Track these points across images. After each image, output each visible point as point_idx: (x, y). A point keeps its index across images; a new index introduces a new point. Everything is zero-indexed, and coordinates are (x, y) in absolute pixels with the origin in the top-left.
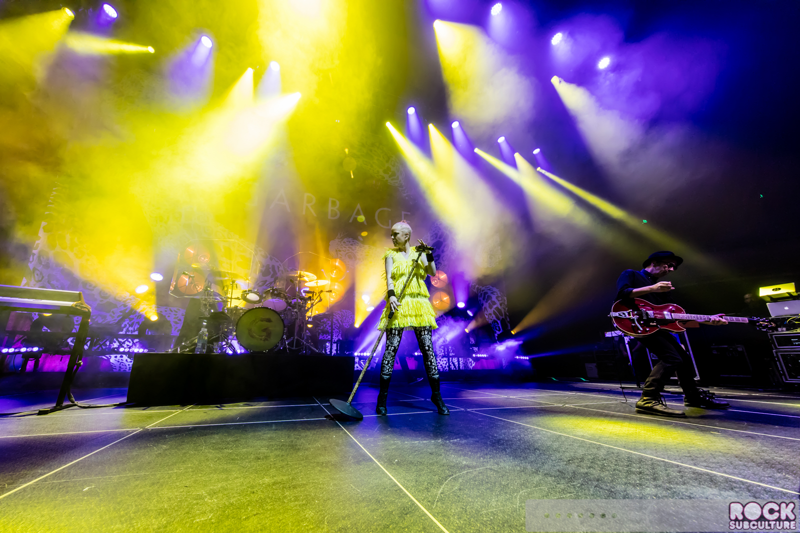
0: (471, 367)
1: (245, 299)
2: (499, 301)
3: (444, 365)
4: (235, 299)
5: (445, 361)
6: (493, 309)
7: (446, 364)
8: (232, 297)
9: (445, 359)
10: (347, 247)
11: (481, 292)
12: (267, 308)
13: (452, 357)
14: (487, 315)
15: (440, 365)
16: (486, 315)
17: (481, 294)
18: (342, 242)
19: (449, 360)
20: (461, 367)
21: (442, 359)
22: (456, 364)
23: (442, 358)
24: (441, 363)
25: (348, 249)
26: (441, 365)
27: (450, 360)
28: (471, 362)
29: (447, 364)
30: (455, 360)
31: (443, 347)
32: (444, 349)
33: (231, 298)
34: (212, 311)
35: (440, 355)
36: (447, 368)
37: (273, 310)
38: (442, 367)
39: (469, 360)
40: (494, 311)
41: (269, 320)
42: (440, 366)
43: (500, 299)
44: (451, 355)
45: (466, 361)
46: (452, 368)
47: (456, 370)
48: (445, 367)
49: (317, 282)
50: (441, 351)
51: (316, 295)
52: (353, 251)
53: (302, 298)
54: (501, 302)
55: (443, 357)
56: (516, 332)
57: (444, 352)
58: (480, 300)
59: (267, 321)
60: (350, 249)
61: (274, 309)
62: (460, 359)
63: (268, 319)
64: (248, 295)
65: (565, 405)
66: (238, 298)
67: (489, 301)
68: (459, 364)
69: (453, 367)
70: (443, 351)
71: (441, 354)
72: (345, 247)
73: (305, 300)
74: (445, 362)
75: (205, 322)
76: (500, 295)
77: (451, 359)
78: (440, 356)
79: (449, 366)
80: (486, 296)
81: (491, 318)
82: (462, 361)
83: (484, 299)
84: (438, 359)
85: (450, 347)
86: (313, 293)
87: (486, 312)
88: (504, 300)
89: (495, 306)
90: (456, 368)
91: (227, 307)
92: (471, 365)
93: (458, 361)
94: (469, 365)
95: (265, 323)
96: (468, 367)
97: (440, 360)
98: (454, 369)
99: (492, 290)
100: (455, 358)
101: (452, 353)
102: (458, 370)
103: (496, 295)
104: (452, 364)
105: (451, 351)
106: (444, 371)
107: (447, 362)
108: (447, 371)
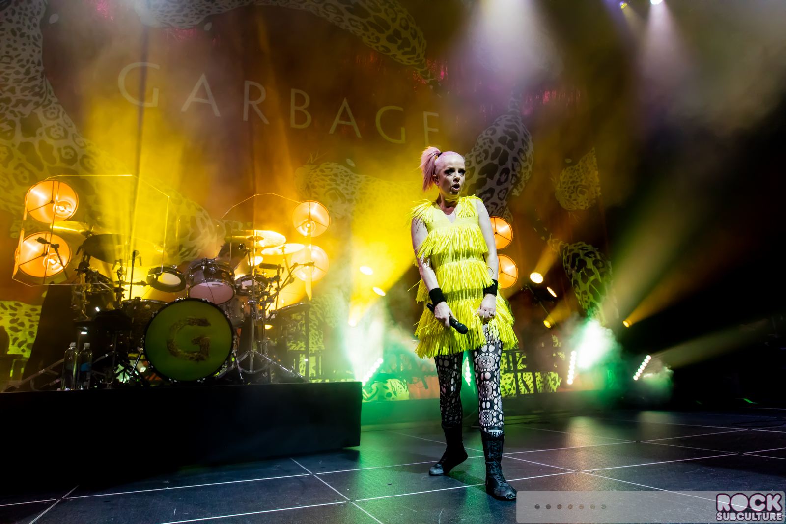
0: (554, 388)
1: (154, 283)
2: (597, 268)
3: (508, 387)
4: (138, 284)
5: (509, 378)
6: (588, 284)
7: (511, 384)
8: (133, 282)
9: (509, 375)
10: (326, 178)
11: (568, 254)
12: (200, 300)
13: (522, 371)
14: (578, 293)
16: (577, 295)
17: (568, 257)
18: (318, 170)
19: (516, 377)
20: (538, 387)
22: (530, 383)
25: (329, 182)
27: (519, 377)
28: (554, 379)
29: (514, 385)
30: (528, 377)
32: (507, 358)
33: (131, 284)
34: (98, 309)
36: (513, 392)
37: (211, 304)
39: (550, 375)
40: (590, 287)
41: (204, 323)
44: (519, 368)
45: (545, 378)
47: (529, 395)
48: (510, 390)
49: (283, 248)
51: (283, 271)
52: (338, 187)
53: (260, 279)
54: (602, 270)
55: (507, 371)
56: (631, 324)
57: (508, 363)
58: (567, 268)
59: (199, 325)
60: (332, 183)
61: (213, 302)
62: (536, 374)
63: (200, 320)
64: (159, 277)
65: (741, 453)
66: (143, 284)
67: (583, 270)
68: (534, 382)
72: (323, 180)
73: (265, 281)
74: (509, 381)
75: (85, 331)
77: (519, 375)
79: (518, 386)
80: (577, 260)
81: (586, 299)
82: (539, 379)
83: (573, 266)
85: (518, 355)
86: (277, 267)
87: (577, 289)
88: (608, 267)
89: (592, 278)
90: (529, 390)
91: (123, 299)
92: (554, 384)
93: (534, 378)
94: (551, 383)
95: (196, 327)
96: (549, 387)
98: (526, 392)
99: (587, 250)
100: (527, 373)
101: (522, 365)
102: (532, 394)
103: (594, 259)
104: (521, 383)
105: (520, 361)
106: (509, 396)
107: (513, 381)
108: (513, 396)
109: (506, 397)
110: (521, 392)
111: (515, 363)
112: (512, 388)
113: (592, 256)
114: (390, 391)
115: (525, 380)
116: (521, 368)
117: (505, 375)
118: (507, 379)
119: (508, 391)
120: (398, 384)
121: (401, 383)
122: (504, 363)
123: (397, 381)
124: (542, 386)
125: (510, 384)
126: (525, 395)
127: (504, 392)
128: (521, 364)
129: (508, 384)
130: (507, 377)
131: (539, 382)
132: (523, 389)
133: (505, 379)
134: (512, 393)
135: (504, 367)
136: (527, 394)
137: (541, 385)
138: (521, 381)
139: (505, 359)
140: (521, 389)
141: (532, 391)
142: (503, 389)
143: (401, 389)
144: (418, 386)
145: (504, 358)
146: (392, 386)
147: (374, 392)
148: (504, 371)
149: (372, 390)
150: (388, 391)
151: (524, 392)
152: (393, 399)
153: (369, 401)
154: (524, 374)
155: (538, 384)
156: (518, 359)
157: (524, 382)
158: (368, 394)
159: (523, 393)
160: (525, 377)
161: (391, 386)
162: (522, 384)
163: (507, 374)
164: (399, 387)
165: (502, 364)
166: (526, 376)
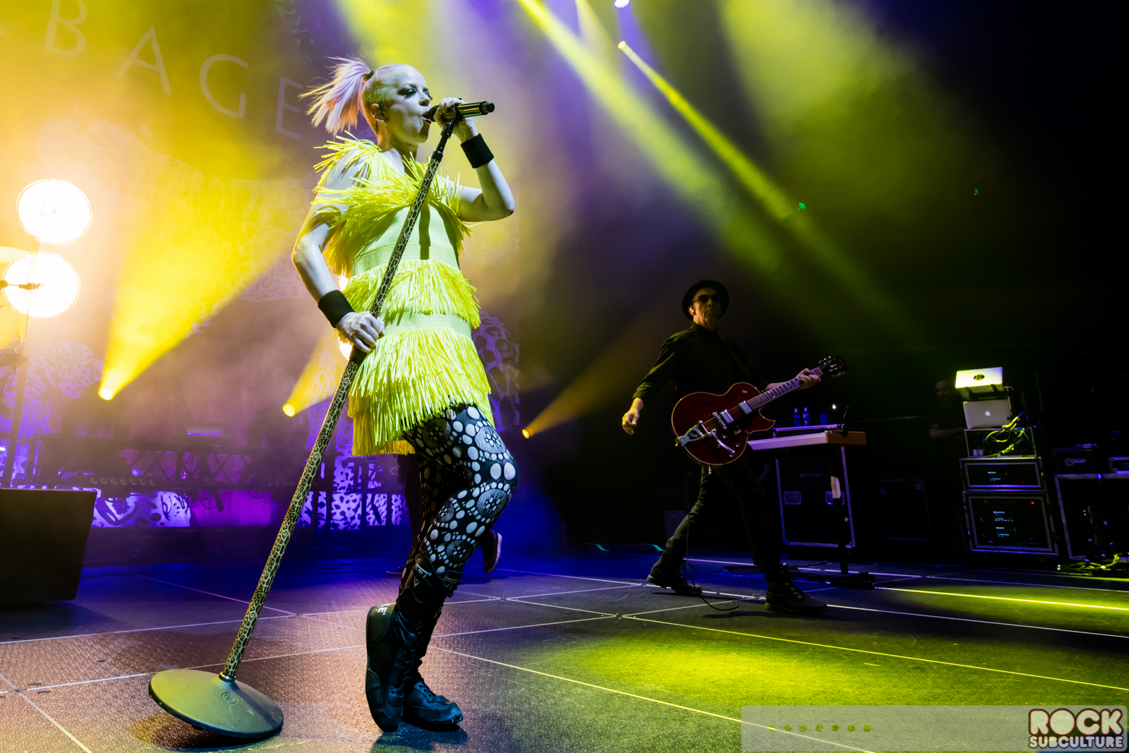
2: (501, 351)
3: (349, 514)
5: (354, 501)
7: (355, 510)
9: (355, 496)
13: (374, 492)
15: (338, 511)
19: (364, 499)
20: (393, 519)
21: (346, 498)
22: (383, 509)
23: (347, 494)
24: (344, 507)
26: (343, 513)
27: (369, 501)
29: (360, 511)
30: (381, 501)
31: (352, 464)
32: (355, 470)
35: (341, 485)
36: (357, 521)
38: (345, 518)
42: (338, 517)
43: (505, 347)
44: (371, 486)
46: (371, 521)
47: (380, 527)
48: (353, 518)
50: (347, 475)
54: (506, 355)
55: (350, 490)
56: (532, 433)
62: (394, 497)
65: (620, 615)
68: (389, 510)
69: (373, 517)
70: (351, 475)
71: (346, 484)
74: (353, 505)
76: (504, 337)
77: (370, 496)
78: (343, 488)
79: (365, 513)
82: (399, 503)
84: (336, 497)
85: (371, 466)
88: (515, 352)
90: (379, 521)
93: (389, 503)
97: (342, 499)
98: (376, 523)
99: (490, 324)
100: (382, 496)
101: (375, 483)
102: (383, 526)
103: (497, 338)
104: (370, 509)
105: (373, 477)
106: (349, 528)
107: (358, 506)
108: (357, 527)
109: (346, 528)
110: (369, 523)
111: (366, 479)
112: (356, 516)
113: (496, 333)
114: (160, 510)
115: (377, 505)
116: (372, 487)
117: (349, 496)
118: (351, 502)
119: (349, 520)
120: (175, 500)
121: (178, 499)
122: (349, 478)
123: (173, 495)
124: (401, 516)
125: (353, 510)
126: (374, 527)
127: (343, 522)
128: (373, 481)
129: (351, 510)
130: (351, 499)
131: (398, 509)
132: (371, 517)
133: (348, 502)
134: (356, 524)
135: (349, 484)
136: (377, 526)
137: (400, 513)
138: (370, 506)
139: (352, 472)
140: (370, 518)
141: (384, 524)
142: (343, 517)
143: (178, 508)
144: (207, 506)
145: (351, 470)
146: (164, 504)
147: (130, 510)
148: (347, 490)
149: (128, 507)
150: (155, 511)
151: (374, 522)
152: (162, 524)
153: (120, 526)
154: (377, 496)
155: (396, 512)
156: (370, 472)
157: (375, 509)
158: (118, 513)
159: (371, 524)
160: (378, 501)
161: (161, 503)
162: (371, 512)
163: (352, 494)
164: (175, 504)
165: (347, 479)
166: (380, 499)
